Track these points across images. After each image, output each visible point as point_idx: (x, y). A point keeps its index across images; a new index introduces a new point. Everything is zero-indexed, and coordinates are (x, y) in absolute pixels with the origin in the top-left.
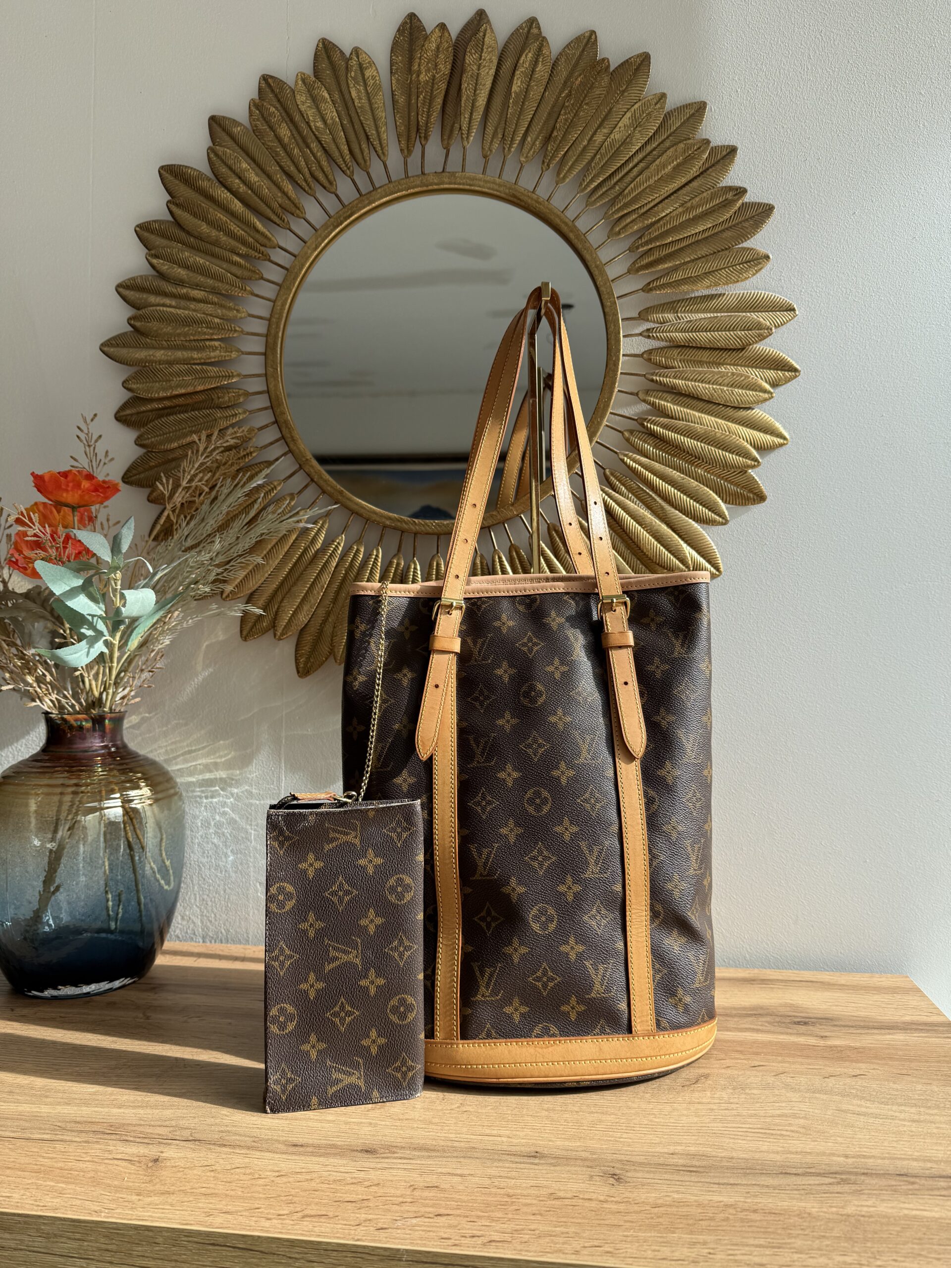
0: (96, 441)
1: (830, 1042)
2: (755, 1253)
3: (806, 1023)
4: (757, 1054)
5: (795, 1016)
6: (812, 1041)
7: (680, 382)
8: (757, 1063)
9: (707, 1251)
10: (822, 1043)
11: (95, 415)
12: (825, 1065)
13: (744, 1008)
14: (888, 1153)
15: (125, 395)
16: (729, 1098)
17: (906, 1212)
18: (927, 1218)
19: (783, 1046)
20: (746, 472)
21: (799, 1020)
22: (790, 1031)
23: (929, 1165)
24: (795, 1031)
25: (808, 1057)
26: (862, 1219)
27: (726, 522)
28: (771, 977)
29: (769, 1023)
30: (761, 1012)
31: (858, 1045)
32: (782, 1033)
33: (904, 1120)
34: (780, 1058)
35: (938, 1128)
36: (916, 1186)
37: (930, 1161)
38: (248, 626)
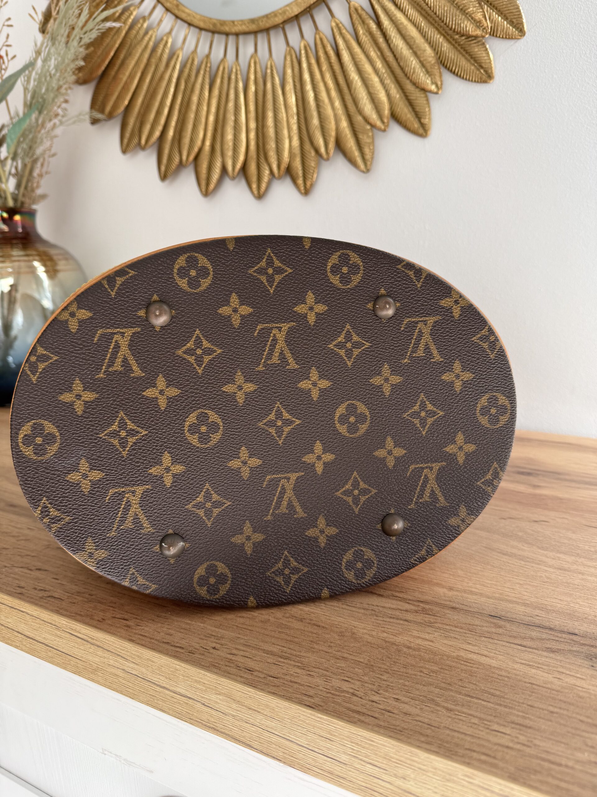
1: (538, 491)
2: (258, 658)
9: (214, 645)
12: (514, 509)
14: (501, 594)
17: (462, 653)
18: (480, 664)
23: (537, 612)
26: (405, 650)
31: (566, 496)
33: (550, 566)
35: (583, 579)
36: (500, 631)
37: (541, 609)
38: (126, 141)
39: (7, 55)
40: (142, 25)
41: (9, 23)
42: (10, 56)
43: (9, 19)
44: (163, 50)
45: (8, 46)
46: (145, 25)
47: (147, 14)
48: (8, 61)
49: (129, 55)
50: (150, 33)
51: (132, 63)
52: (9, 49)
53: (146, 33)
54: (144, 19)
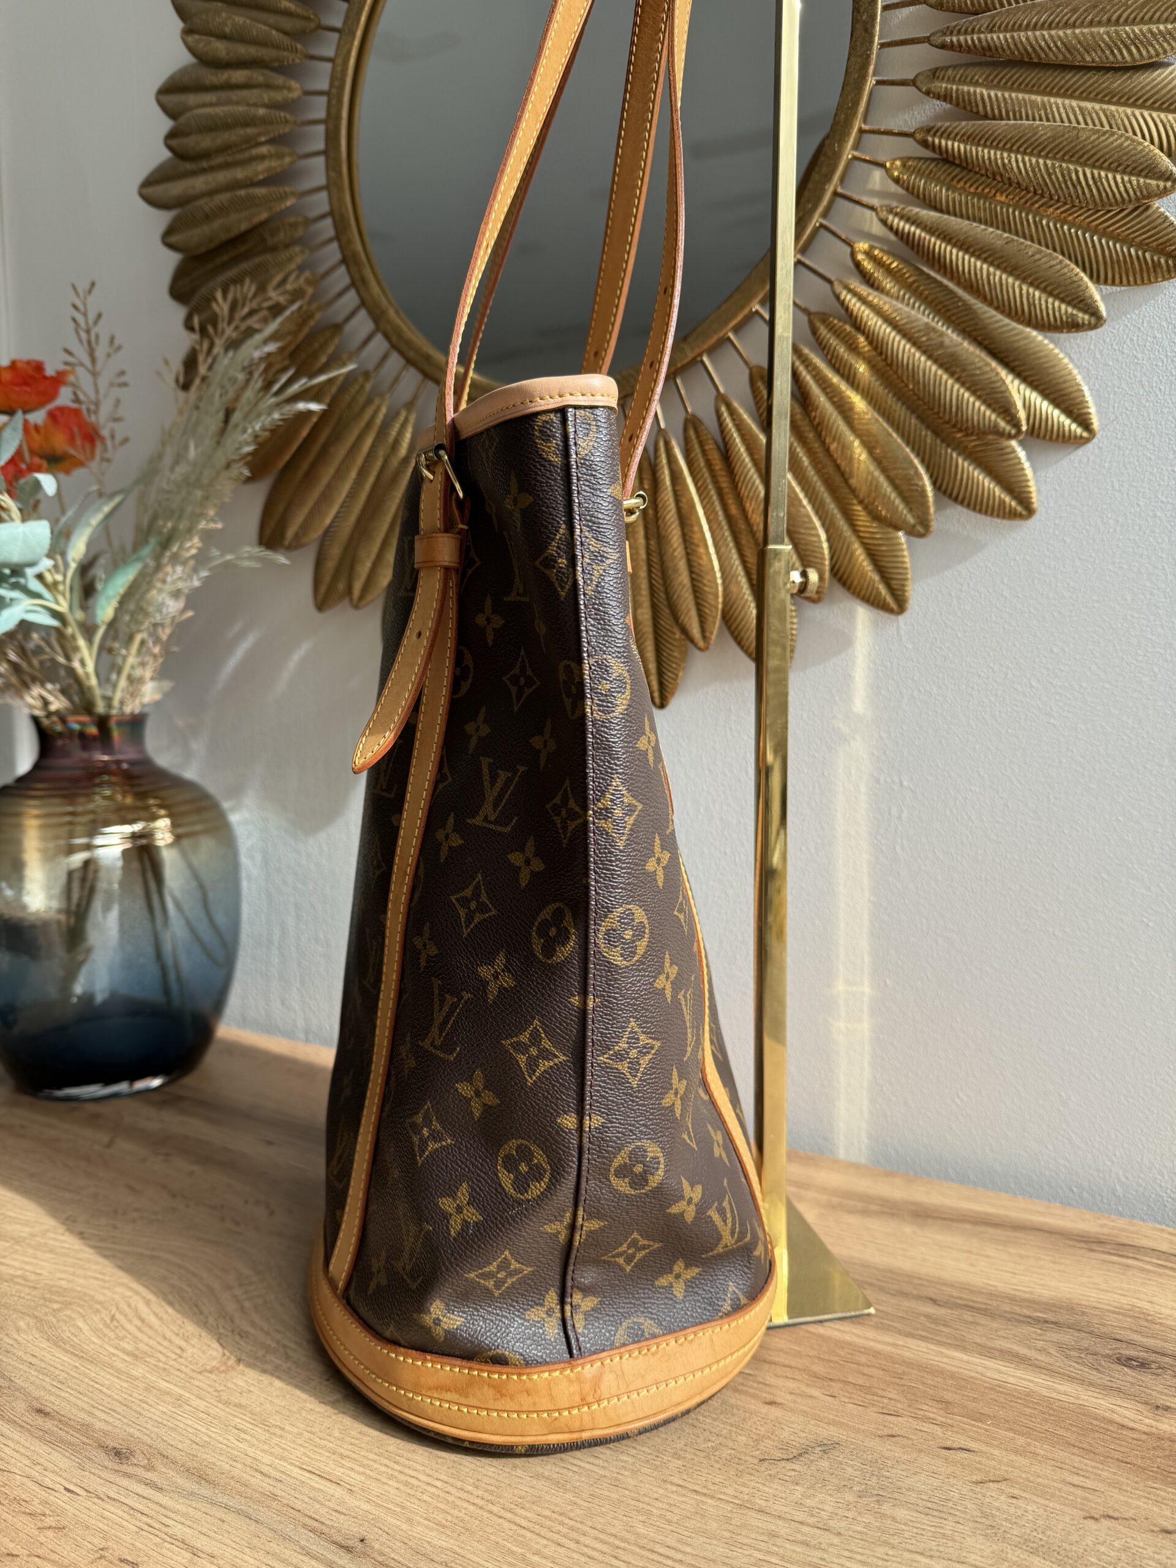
0: (96, 322)
1: (1165, 1426)
3: (1143, 1365)
4: (979, 1417)
5: (1130, 1343)
6: (1126, 1412)
7: (999, 38)
8: (962, 1441)
10: (1146, 1421)
11: (93, 284)
12: (1115, 1485)
13: (1032, 1303)
15: (171, 260)
16: (833, 1515)
19: (1051, 1411)
20: (1148, 208)
21: (1132, 1353)
22: (1095, 1376)
24: (1105, 1380)
25: (1090, 1452)
27: (1097, 320)
28: (1145, 1243)
29: (1061, 1348)
30: (1063, 1317)
32: (1071, 1379)
34: (1021, 1441)
38: (323, 589)
39: (113, 437)
40: (362, 387)
41: (123, 379)
42: (119, 438)
43: (123, 373)
44: (400, 433)
45: (117, 420)
46: (368, 387)
47: (371, 366)
48: (114, 448)
49: (336, 437)
50: (377, 401)
51: (340, 452)
52: (117, 426)
53: (369, 402)
54: (367, 375)
